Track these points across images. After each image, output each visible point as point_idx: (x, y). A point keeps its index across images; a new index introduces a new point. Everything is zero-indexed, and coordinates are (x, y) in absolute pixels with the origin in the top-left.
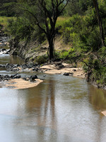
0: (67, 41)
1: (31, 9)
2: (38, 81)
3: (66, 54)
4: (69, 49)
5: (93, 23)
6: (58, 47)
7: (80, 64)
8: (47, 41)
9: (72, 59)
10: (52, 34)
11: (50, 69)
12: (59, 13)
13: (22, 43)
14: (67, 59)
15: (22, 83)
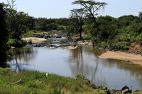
0: (86, 33)
2: (77, 47)
3: (86, 37)
5: (94, 27)
6: (83, 35)
7: (90, 40)
8: (79, 33)
9: (88, 39)
10: (81, 31)
11: (80, 43)
12: (83, 24)
13: (71, 34)
14: (86, 39)
15: (71, 48)
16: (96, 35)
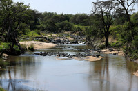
0: (115, 37)
7: (121, 49)
11: (106, 51)
13: (92, 38)
16: (129, 40)
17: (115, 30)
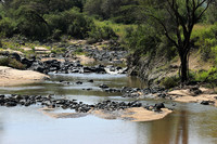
0: (207, 57)
1: (157, 14)
2: (166, 112)
3: (204, 75)
4: (209, 68)
6: (194, 65)
8: (178, 58)
10: (185, 48)
11: (182, 96)
13: (144, 59)
14: (206, 82)
15: (142, 114)
17: (207, 35)
